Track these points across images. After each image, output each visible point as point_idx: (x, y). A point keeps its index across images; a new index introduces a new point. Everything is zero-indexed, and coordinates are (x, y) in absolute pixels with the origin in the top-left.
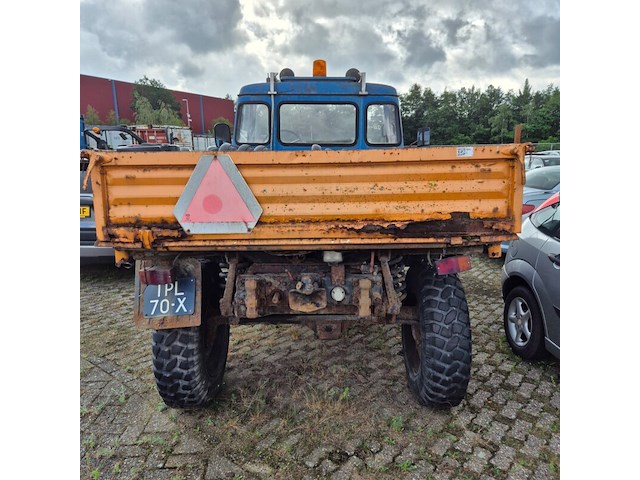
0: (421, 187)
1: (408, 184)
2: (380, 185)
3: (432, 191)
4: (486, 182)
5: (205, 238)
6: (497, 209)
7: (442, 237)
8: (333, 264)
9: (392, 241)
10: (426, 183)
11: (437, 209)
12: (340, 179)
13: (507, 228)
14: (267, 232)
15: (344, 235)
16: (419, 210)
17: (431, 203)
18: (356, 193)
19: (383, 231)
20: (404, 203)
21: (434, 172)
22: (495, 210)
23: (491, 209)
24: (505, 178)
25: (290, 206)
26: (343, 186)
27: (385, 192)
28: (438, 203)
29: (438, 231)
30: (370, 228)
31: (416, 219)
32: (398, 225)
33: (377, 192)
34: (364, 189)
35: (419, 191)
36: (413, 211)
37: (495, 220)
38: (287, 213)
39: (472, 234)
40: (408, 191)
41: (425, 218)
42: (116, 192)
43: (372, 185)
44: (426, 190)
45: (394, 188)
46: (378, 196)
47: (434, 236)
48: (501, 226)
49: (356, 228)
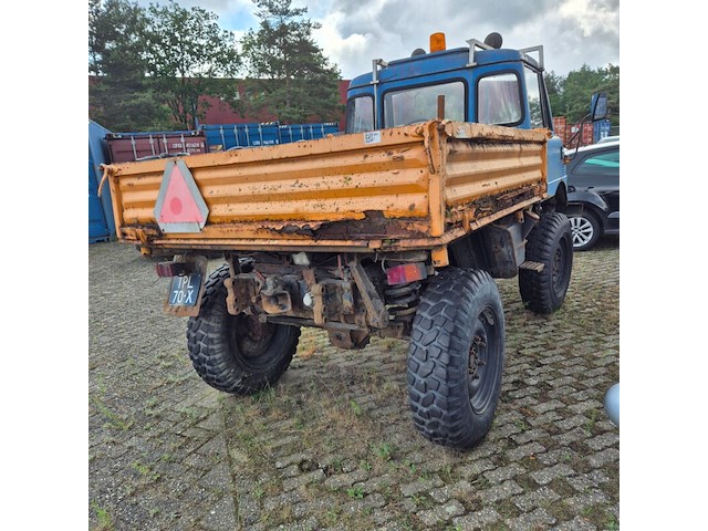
0: (335, 182)
1: (325, 180)
2: (301, 181)
3: (346, 187)
4: (402, 172)
5: (178, 236)
6: (414, 205)
7: (359, 239)
8: (303, 266)
9: (313, 243)
10: (341, 177)
11: (350, 207)
12: (267, 177)
13: (424, 229)
14: (213, 232)
15: (269, 236)
16: (333, 209)
17: (347, 200)
18: (280, 191)
19: (299, 232)
20: (322, 201)
21: (347, 164)
22: (412, 207)
23: (407, 206)
24: (421, 166)
25: (232, 206)
26: (270, 184)
27: (304, 189)
28: (354, 200)
29: (356, 232)
30: (289, 229)
31: (332, 219)
32: (312, 225)
33: (297, 189)
34: (286, 186)
35: (333, 187)
36: (329, 210)
37: (412, 219)
38: (228, 213)
39: (393, 237)
40: (323, 187)
41: (340, 217)
42: (128, 197)
43: (293, 182)
44: (340, 186)
45: (311, 184)
46: (298, 193)
47: (351, 238)
48: (416, 226)
49: (277, 228)
